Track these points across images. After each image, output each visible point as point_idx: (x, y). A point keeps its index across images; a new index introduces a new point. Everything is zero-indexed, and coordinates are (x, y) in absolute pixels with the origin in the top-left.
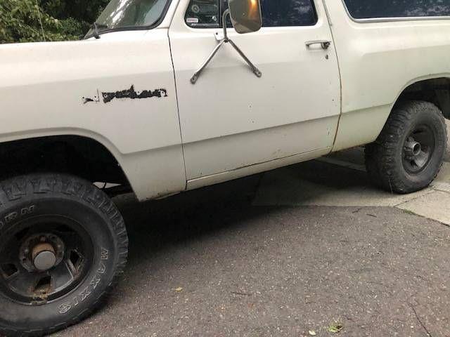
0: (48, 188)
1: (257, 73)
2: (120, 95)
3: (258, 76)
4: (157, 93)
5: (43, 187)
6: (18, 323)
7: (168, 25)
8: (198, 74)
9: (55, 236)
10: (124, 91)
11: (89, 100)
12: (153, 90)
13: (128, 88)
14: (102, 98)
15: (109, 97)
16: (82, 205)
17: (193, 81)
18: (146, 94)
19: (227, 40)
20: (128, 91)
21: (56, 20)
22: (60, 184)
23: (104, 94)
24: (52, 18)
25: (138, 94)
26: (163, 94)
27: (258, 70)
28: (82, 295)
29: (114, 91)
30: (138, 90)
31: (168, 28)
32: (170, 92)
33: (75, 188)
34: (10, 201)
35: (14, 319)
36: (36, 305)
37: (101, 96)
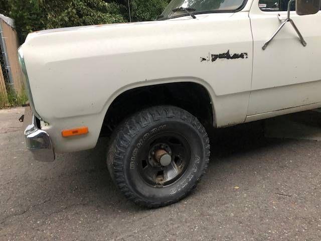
0: (174, 115)
1: (304, 43)
2: (221, 56)
3: (304, 46)
4: (242, 56)
5: (170, 114)
6: (149, 198)
7: (248, 10)
8: (267, 44)
9: (167, 145)
10: (224, 54)
11: (204, 59)
12: (240, 54)
13: (226, 52)
14: (211, 59)
15: (215, 57)
16: (190, 127)
17: (264, 48)
18: (236, 56)
19: (289, 20)
20: (226, 54)
21: (106, 4)
22: (179, 113)
23: (212, 55)
24: (104, 2)
25: (231, 56)
26: (245, 56)
27: (304, 42)
28: (182, 184)
29: (218, 53)
30: (232, 54)
31: (249, 11)
32: (250, 55)
33: (187, 116)
34: (154, 121)
35: (147, 194)
36: (157, 188)
37: (211, 56)
